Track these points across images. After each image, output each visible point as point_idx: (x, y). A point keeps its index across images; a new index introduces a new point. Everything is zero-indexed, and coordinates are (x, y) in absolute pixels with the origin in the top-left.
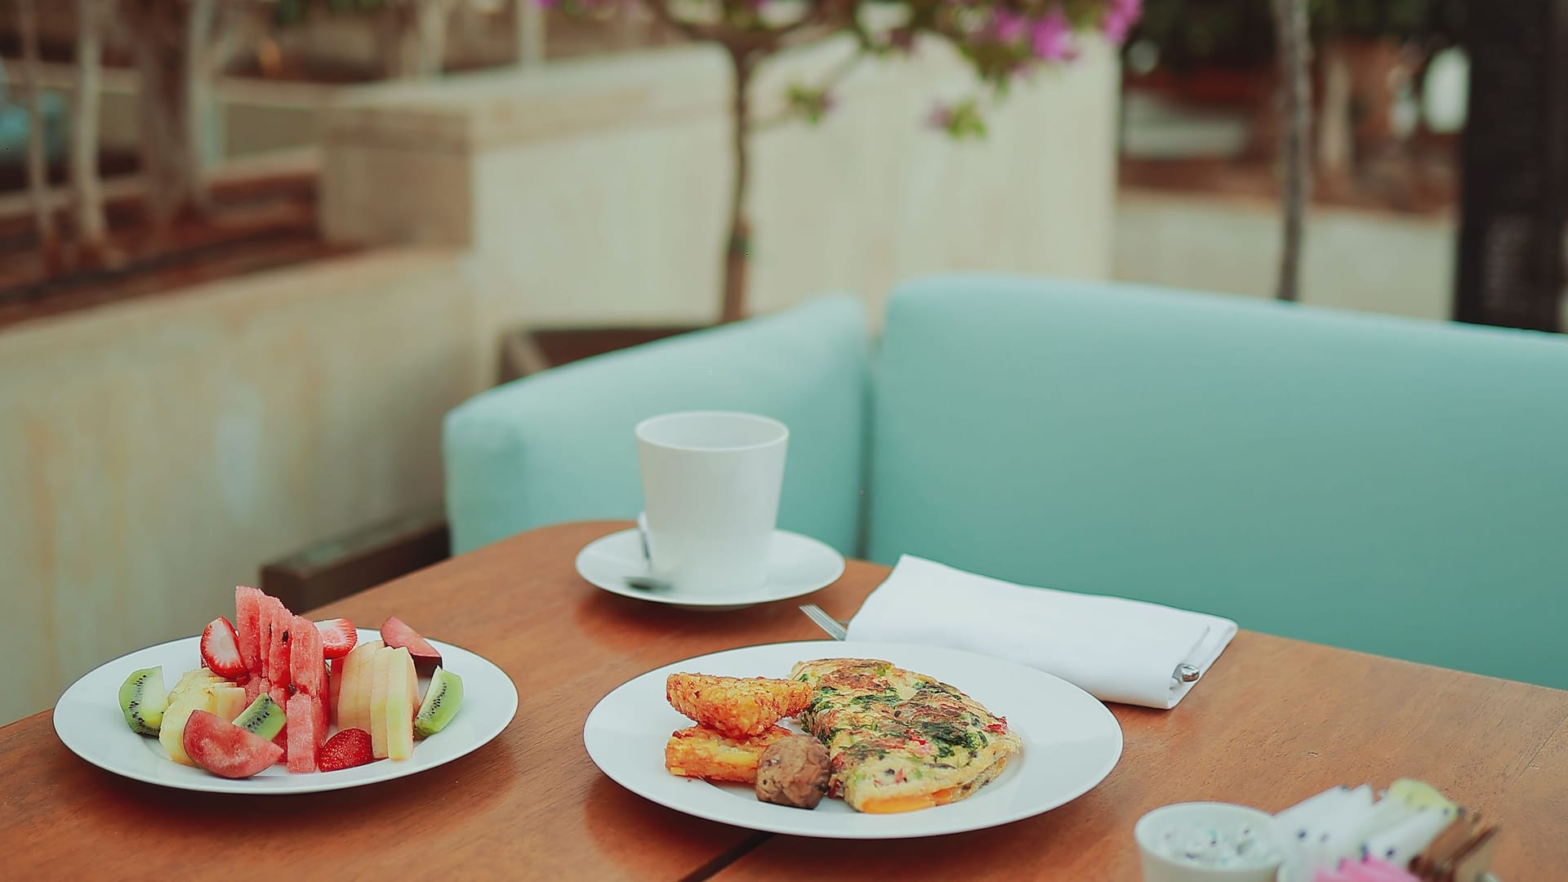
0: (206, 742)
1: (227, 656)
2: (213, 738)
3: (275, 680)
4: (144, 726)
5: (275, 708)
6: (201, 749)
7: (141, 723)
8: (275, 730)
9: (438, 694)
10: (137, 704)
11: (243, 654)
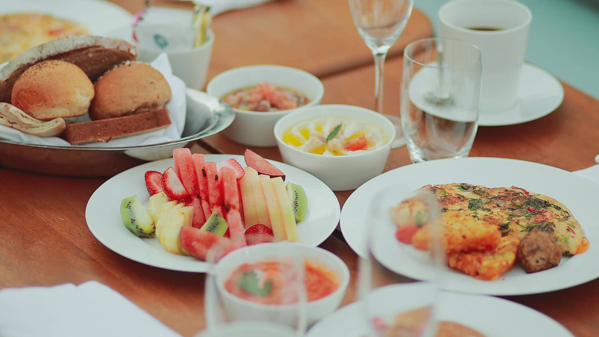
0: (194, 244)
1: (178, 188)
2: (199, 241)
3: (215, 202)
4: (142, 233)
5: (222, 219)
6: (193, 247)
7: (141, 231)
8: (224, 231)
9: (295, 199)
10: (134, 220)
11: (186, 186)
